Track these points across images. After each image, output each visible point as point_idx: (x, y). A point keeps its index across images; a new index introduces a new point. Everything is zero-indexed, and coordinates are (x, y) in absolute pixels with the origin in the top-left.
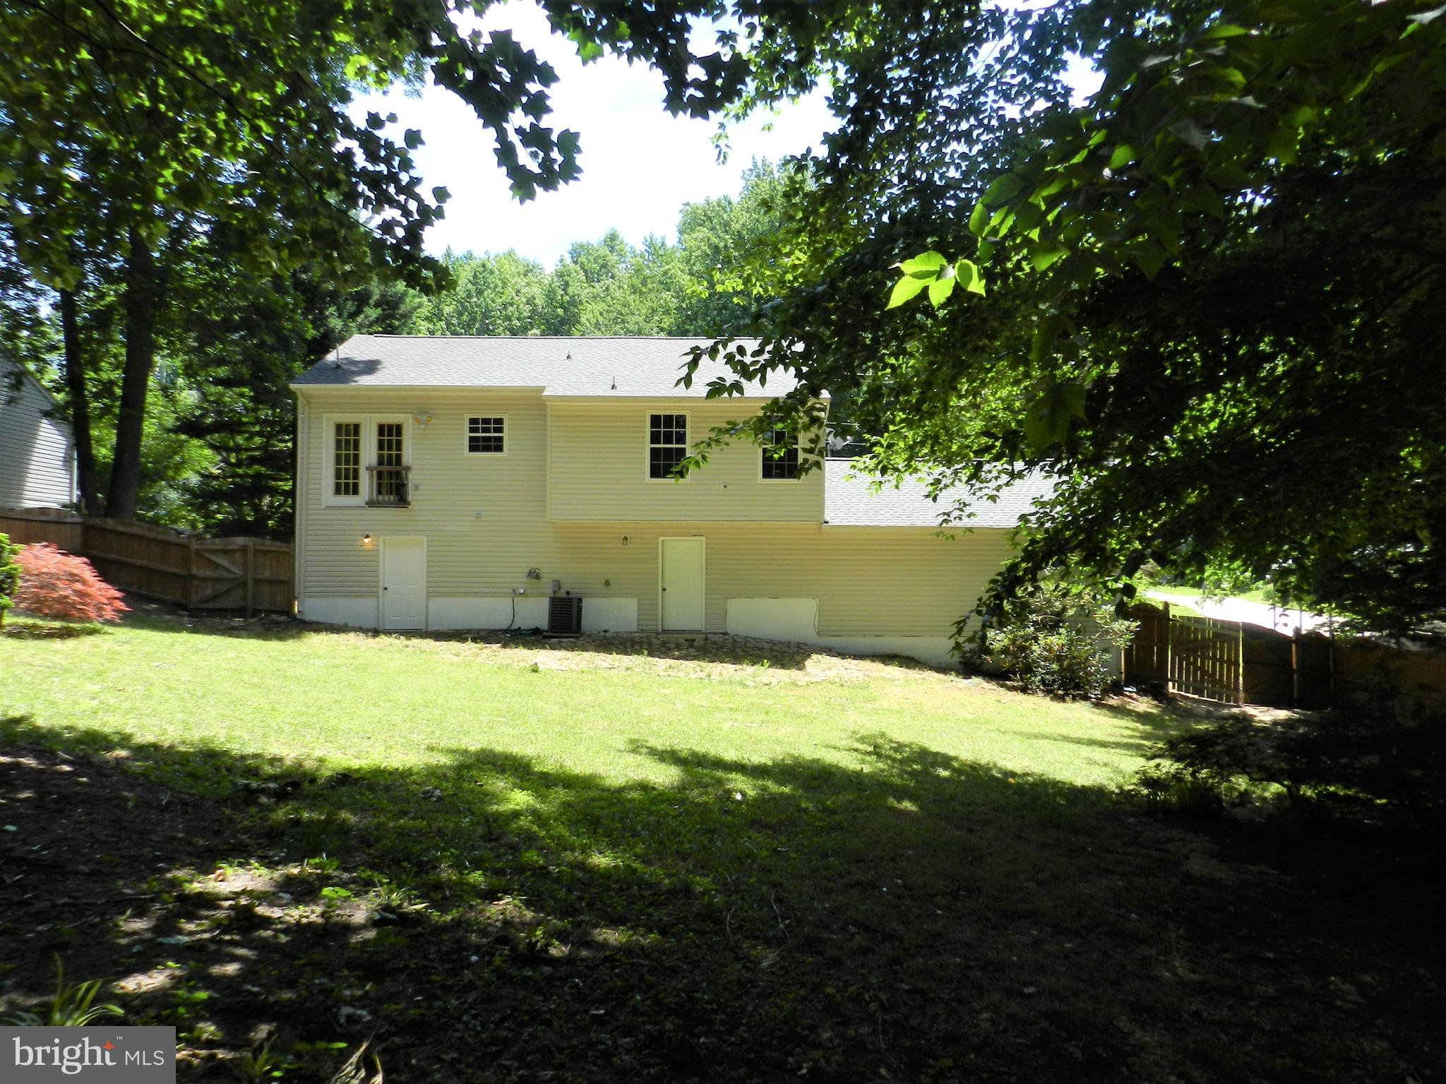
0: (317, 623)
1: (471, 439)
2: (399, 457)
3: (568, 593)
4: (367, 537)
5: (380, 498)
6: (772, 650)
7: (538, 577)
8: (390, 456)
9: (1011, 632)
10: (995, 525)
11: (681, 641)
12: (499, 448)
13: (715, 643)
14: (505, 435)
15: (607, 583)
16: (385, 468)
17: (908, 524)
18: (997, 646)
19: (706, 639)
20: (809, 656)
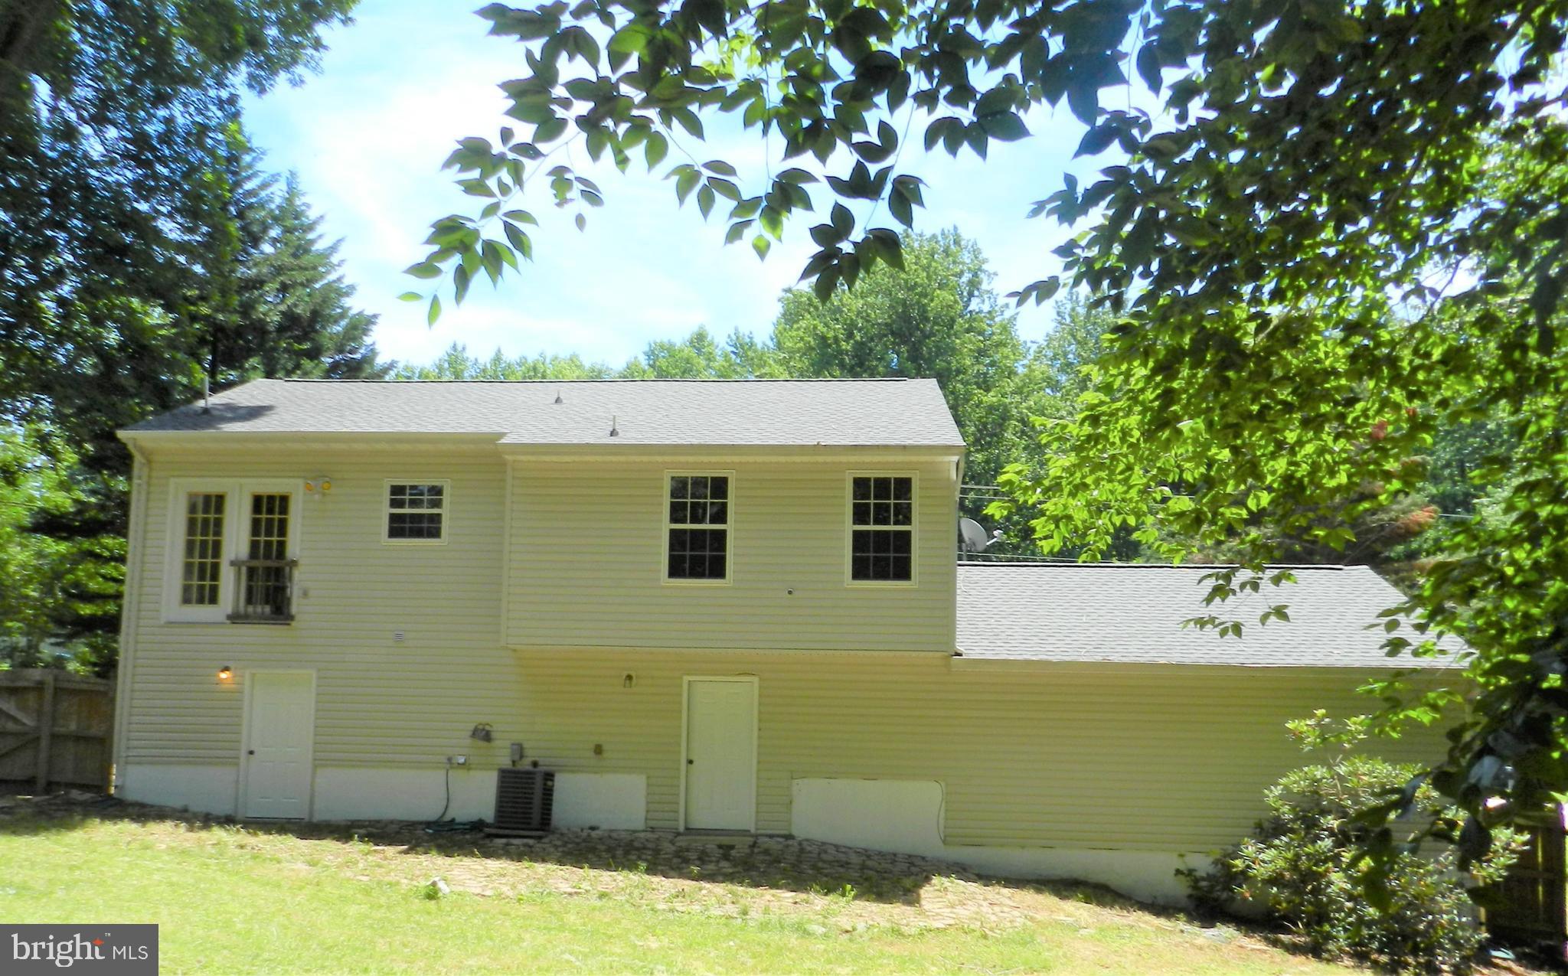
0: (142, 805)
1: (394, 518)
2: (282, 545)
3: (535, 764)
4: (226, 669)
5: (250, 609)
6: (863, 867)
7: (487, 737)
8: (268, 544)
9: (1288, 846)
10: (1249, 662)
11: (711, 847)
12: (435, 533)
13: (766, 852)
14: (445, 511)
15: (598, 750)
16: (260, 563)
17: (1098, 658)
18: (1260, 871)
19: (754, 845)
20: (927, 879)
